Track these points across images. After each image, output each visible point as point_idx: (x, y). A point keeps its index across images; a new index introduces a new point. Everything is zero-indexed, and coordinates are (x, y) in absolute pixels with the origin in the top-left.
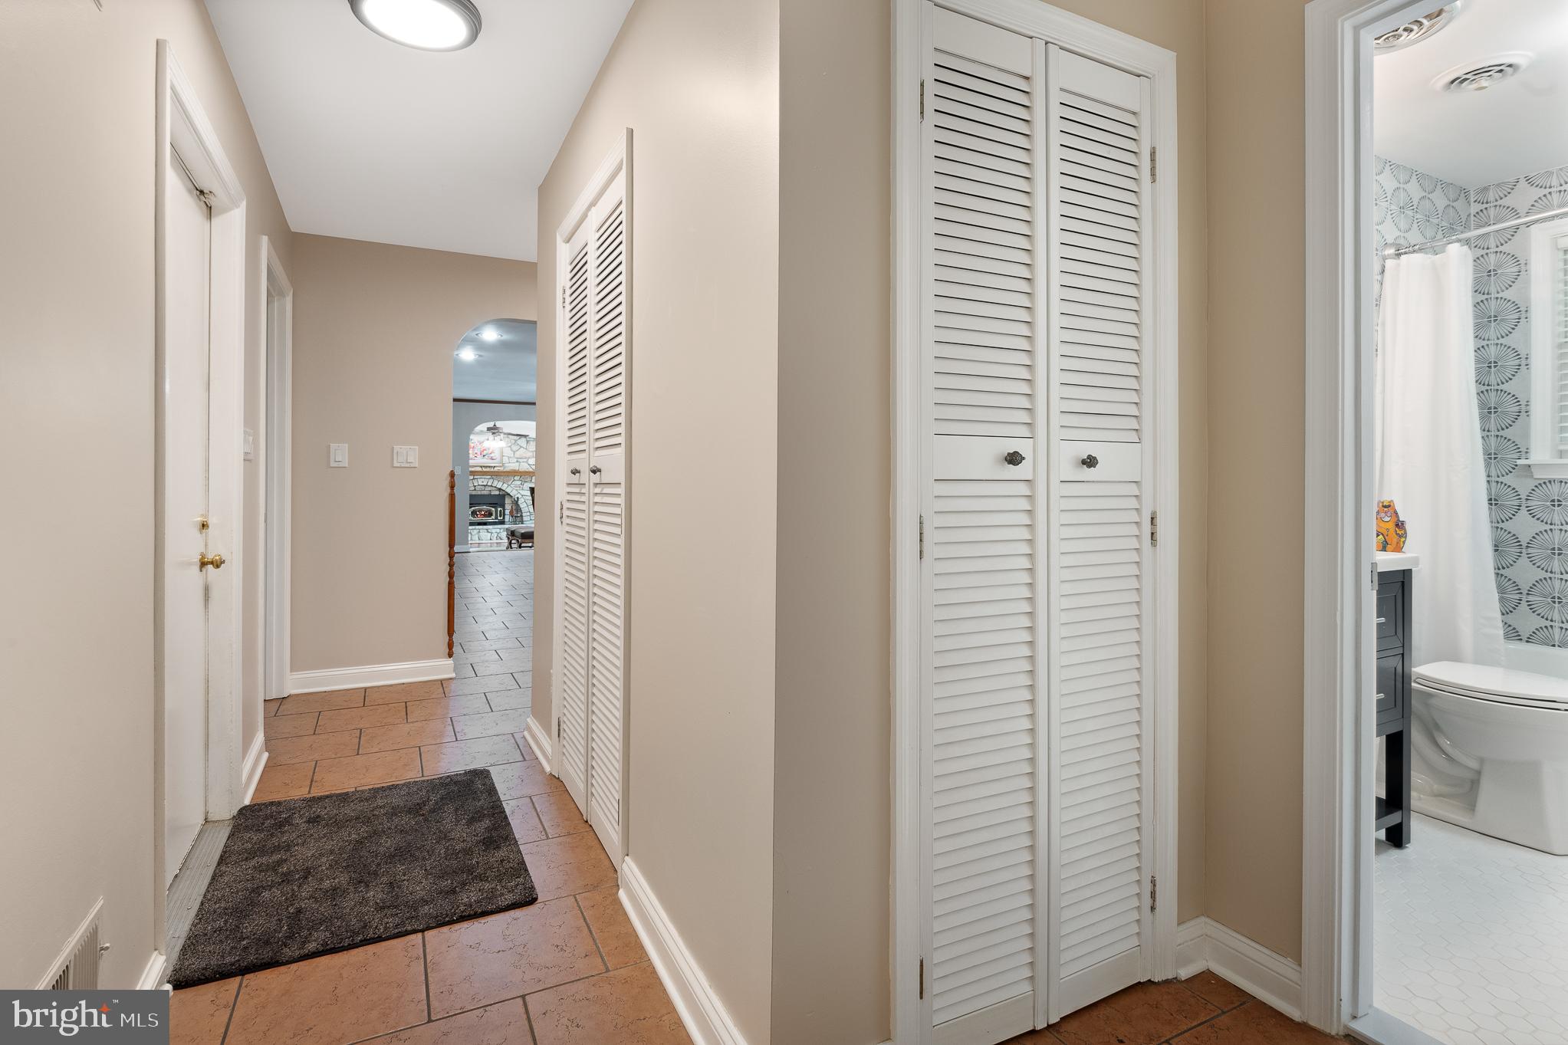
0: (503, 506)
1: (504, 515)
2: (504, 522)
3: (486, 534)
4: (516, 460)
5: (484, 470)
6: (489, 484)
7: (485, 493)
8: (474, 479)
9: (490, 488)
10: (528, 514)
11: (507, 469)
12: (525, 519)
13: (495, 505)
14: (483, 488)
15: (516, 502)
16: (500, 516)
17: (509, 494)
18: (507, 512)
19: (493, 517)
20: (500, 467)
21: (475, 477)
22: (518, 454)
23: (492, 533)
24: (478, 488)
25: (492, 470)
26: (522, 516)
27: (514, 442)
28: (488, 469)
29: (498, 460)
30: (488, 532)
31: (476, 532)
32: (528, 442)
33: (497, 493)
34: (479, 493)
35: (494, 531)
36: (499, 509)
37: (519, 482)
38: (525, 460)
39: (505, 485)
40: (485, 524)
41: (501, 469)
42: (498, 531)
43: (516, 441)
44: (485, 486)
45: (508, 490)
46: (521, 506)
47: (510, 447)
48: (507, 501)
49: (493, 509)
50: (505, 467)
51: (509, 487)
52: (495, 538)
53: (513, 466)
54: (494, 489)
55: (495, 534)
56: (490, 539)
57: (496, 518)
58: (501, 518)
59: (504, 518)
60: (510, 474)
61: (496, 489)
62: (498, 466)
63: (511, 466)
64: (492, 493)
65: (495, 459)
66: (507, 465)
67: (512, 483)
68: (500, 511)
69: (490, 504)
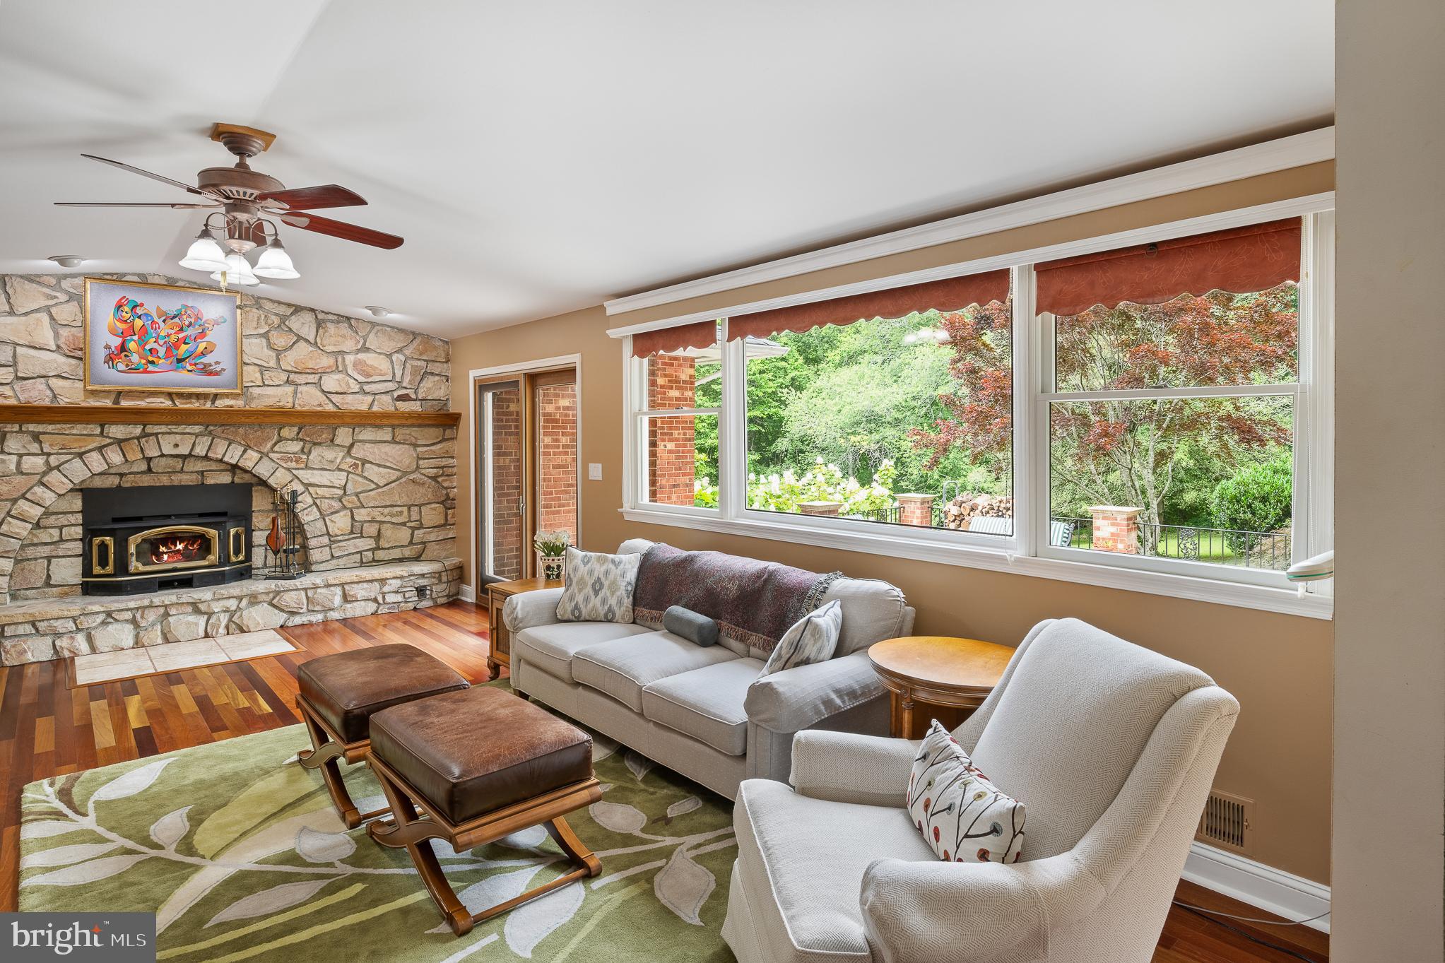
0: (245, 518)
1: (250, 548)
2: (250, 568)
3: (192, 618)
4: (284, 377)
5: (181, 405)
6: (200, 450)
7: (186, 479)
8: (145, 435)
9: (200, 466)
10: (325, 540)
11: (255, 405)
12: (315, 555)
13: (217, 518)
14: (178, 464)
15: (287, 507)
16: (237, 553)
17: (263, 483)
18: (259, 537)
19: (213, 558)
20: (235, 396)
21: (149, 429)
22: (289, 360)
23: (210, 615)
24: (159, 465)
25: (208, 405)
26: (305, 547)
27: (276, 321)
28: (195, 405)
29: (227, 376)
30: (197, 611)
31: (152, 616)
32: (320, 324)
33: (225, 479)
34: (165, 481)
35: (216, 607)
36: (233, 531)
37: (295, 447)
38: (311, 378)
39: (253, 455)
40: (187, 582)
41: (238, 404)
42: (232, 604)
43: (283, 319)
44: (184, 458)
45: (263, 470)
46: (305, 518)
47: (265, 336)
48: (260, 502)
49: (213, 533)
50: (249, 399)
51: (265, 459)
52: (222, 630)
53: (275, 395)
54: (214, 466)
55: (224, 619)
56: (207, 636)
57: (224, 560)
58: (241, 558)
59: (249, 557)
60: (266, 420)
61: (222, 467)
62: (227, 396)
63: (269, 396)
64: (210, 481)
65: (217, 374)
66: (256, 391)
67: (276, 449)
68: (237, 536)
69: (201, 515)
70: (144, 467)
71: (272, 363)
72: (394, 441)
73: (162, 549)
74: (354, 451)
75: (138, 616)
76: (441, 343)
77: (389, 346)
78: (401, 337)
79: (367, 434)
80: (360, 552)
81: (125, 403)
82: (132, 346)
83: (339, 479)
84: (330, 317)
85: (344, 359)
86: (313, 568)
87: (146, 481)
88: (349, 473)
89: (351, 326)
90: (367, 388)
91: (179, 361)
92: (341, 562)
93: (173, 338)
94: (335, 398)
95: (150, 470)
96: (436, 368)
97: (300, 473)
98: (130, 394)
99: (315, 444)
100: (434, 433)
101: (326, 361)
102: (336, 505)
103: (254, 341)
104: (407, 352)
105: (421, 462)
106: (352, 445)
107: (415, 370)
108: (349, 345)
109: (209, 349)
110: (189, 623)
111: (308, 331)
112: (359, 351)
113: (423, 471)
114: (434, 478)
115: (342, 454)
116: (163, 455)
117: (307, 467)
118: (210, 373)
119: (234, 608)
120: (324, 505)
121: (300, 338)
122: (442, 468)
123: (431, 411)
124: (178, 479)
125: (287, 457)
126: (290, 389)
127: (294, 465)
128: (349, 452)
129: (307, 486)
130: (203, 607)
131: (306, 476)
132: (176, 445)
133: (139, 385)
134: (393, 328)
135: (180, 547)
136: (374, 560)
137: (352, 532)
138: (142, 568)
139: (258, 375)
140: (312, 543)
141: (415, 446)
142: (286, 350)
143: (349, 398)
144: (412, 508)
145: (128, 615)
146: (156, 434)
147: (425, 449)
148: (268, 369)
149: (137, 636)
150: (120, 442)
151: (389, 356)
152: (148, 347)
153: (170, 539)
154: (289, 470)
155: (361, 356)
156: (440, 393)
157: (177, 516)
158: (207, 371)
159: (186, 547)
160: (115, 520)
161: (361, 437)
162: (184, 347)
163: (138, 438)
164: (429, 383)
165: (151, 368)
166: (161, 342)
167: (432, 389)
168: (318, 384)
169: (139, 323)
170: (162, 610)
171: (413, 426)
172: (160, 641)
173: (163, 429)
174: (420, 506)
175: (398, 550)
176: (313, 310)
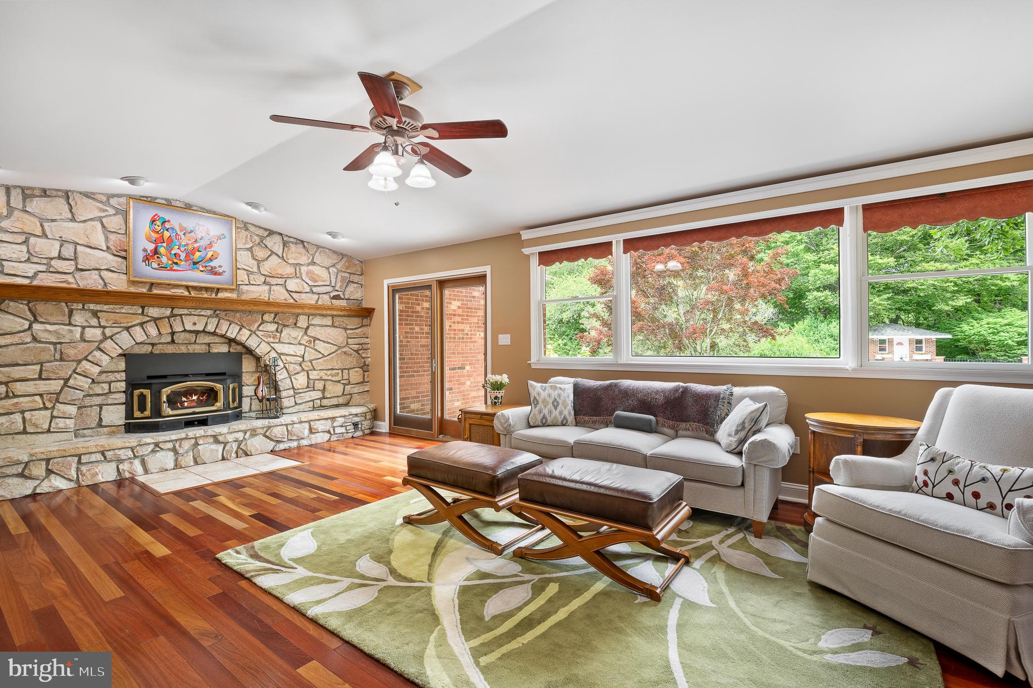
0: (237, 377)
1: (242, 398)
2: (241, 412)
3: (214, 447)
4: (263, 279)
5: (196, 295)
6: (211, 328)
7: (198, 349)
8: (173, 315)
9: (208, 339)
10: (291, 392)
11: (245, 297)
12: (286, 403)
13: (221, 376)
14: (192, 337)
15: (266, 371)
16: (234, 401)
17: (251, 352)
19: (219, 404)
20: (232, 290)
21: (176, 311)
22: (266, 267)
23: (225, 444)
24: (180, 338)
25: (213, 296)
26: (279, 397)
27: (257, 240)
28: (205, 295)
29: (226, 277)
30: (217, 441)
31: (187, 445)
32: (285, 244)
33: (224, 349)
34: (183, 349)
35: (230, 438)
36: (231, 386)
37: (272, 327)
38: (280, 281)
39: (246, 333)
40: (203, 422)
41: (233, 296)
42: (240, 436)
43: (262, 239)
44: (197, 333)
45: (252, 343)
46: (278, 377)
47: (250, 249)
48: (248, 365)
49: (219, 387)
50: (240, 293)
51: (254, 335)
52: (234, 455)
53: (257, 291)
54: (217, 340)
55: (235, 446)
56: (223, 459)
57: (227, 406)
58: (236, 404)
59: (240, 405)
60: (255, 308)
61: (223, 340)
62: (226, 290)
63: (253, 292)
64: (215, 350)
65: (220, 274)
66: (245, 288)
67: (260, 328)
68: (234, 389)
69: (207, 375)
70: (170, 339)
71: (255, 269)
72: (333, 326)
73: (184, 399)
74: (309, 332)
75: (177, 446)
76: (358, 262)
77: (328, 262)
78: (335, 256)
79: (317, 321)
80: (313, 401)
81: (155, 291)
82: (162, 250)
83: (300, 350)
84: (291, 240)
85: (300, 269)
86: (284, 411)
87: (170, 349)
88: (306, 346)
89: (304, 247)
90: (315, 289)
91: (195, 263)
92: (302, 407)
93: (190, 247)
94: (294, 295)
95: (173, 341)
96: (355, 278)
97: (275, 346)
98: (159, 285)
99: (285, 326)
100: (356, 321)
101: (289, 270)
102: (299, 368)
103: (243, 252)
104: (338, 267)
105: (349, 340)
106: (308, 327)
107: (343, 279)
108: (304, 260)
109: (215, 256)
110: (212, 450)
111: (278, 249)
112: (309, 264)
113: (351, 346)
114: (357, 351)
115: (301, 334)
116: (185, 330)
117: (280, 342)
118: (216, 274)
119: (241, 439)
120: (291, 368)
121: (273, 253)
122: (362, 344)
123: (353, 307)
124: (194, 349)
125: (268, 334)
126: (267, 288)
127: (271, 340)
128: (306, 333)
129: (280, 354)
130: (221, 438)
131: (280, 348)
132: (195, 324)
133: (167, 279)
134: (330, 250)
135: (195, 398)
136: (321, 406)
137: (308, 387)
138: (171, 412)
139: (246, 277)
140: (284, 394)
141: (346, 329)
142: (263, 261)
143: (304, 296)
144: (344, 371)
145: (170, 445)
146: (181, 315)
147: (352, 331)
148: (252, 273)
149: (176, 460)
150: (155, 320)
151: (328, 268)
152: (173, 252)
153: (188, 392)
154: (268, 343)
155: (311, 267)
156: (358, 295)
157: (194, 375)
158: (213, 272)
159: (198, 398)
160: (149, 377)
161: (313, 322)
162: (198, 254)
163: (168, 318)
164: (351, 288)
165: (175, 267)
166: (182, 249)
167: (353, 292)
168: (284, 285)
169: (167, 234)
170: (193, 441)
171: (344, 316)
172: (192, 463)
173: (185, 311)
174: (349, 369)
175: (336, 399)
176: (281, 234)
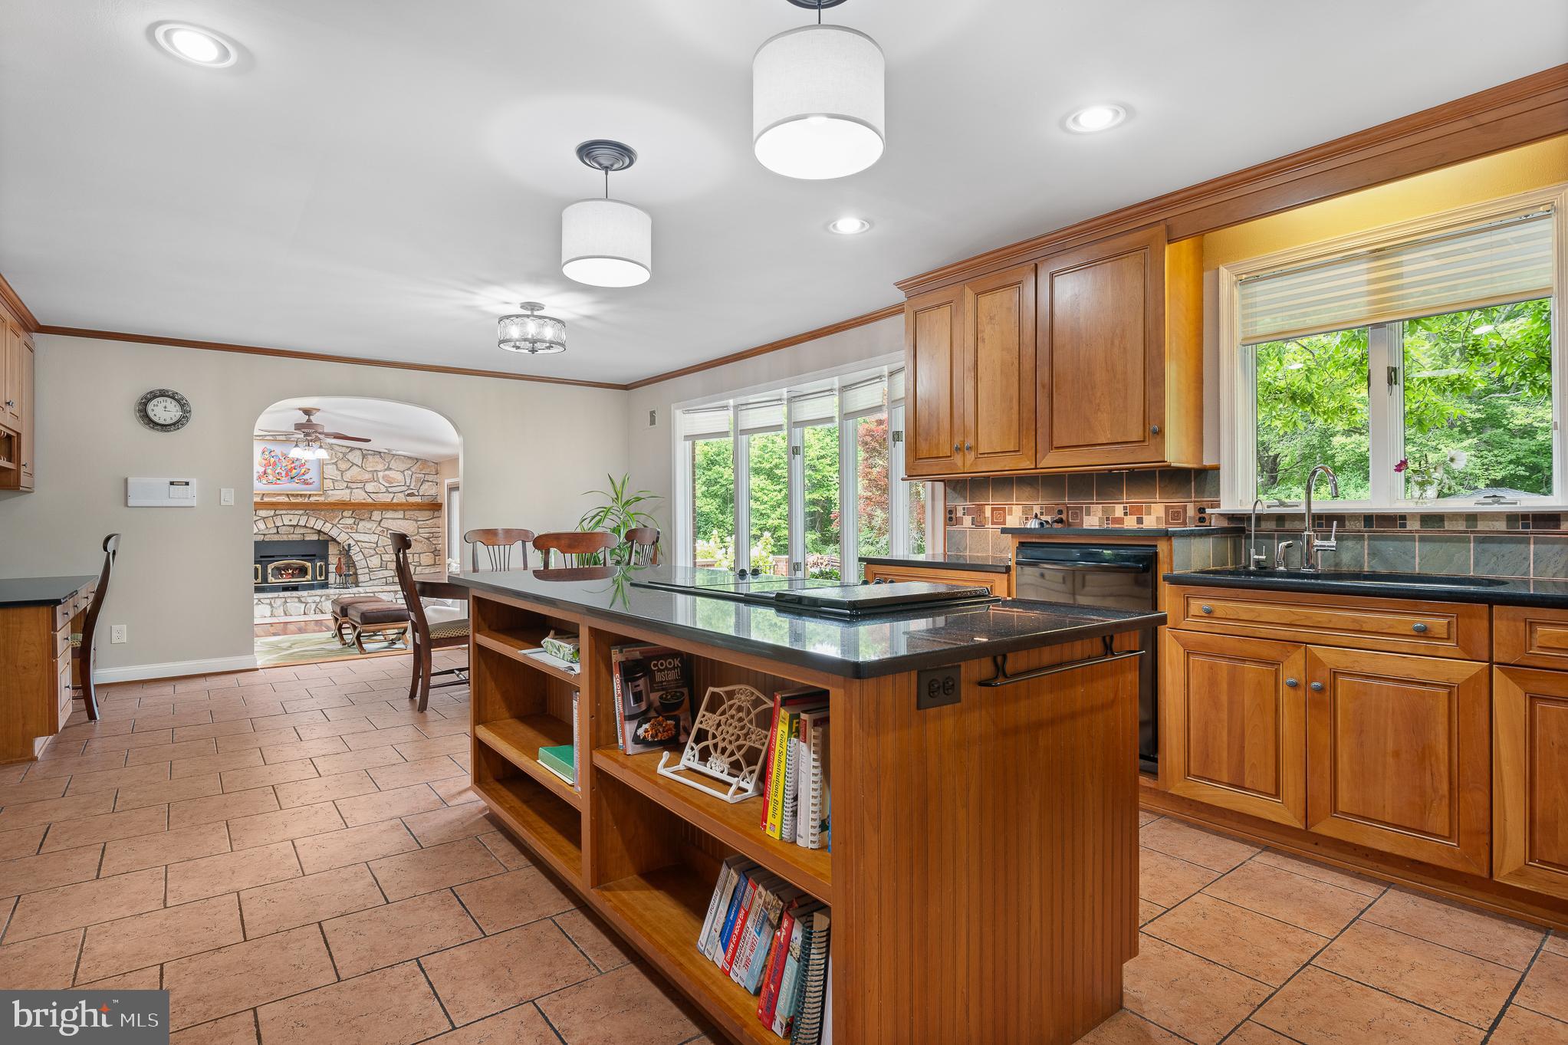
0: (325, 557)
1: (327, 573)
2: (327, 583)
3: (298, 605)
4: (345, 485)
5: (293, 500)
6: (302, 523)
7: (296, 537)
8: (276, 515)
9: (302, 531)
10: (367, 570)
11: (331, 500)
12: (361, 578)
13: (311, 557)
14: (291, 530)
15: (346, 552)
16: (321, 575)
17: (334, 540)
18: (332, 568)
19: (309, 577)
20: (320, 495)
21: (277, 512)
22: (348, 476)
23: (306, 603)
24: (282, 530)
25: (306, 500)
26: (356, 574)
27: (341, 456)
28: (299, 500)
29: (316, 485)
30: (300, 601)
31: (279, 602)
32: (364, 456)
33: (315, 537)
34: (285, 538)
35: (310, 600)
36: (318, 564)
37: (351, 521)
38: (359, 485)
39: (328, 526)
40: (295, 588)
41: (321, 499)
42: (317, 599)
43: (345, 455)
44: (294, 526)
45: (334, 533)
46: (355, 558)
47: (335, 463)
48: (333, 550)
49: (309, 564)
50: (327, 496)
51: (335, 527)
52: (312, 612)
53: (340, 495)
54: (309, 531)
55: (313, 606)
56: (305, 614)
57: (314, 578)
58: (323, 578)
59: (327, 578)
60: (336, 507)
61: (314, 531)
62: (316, 495)
63: (337, 495)
64: (307, 539)
65: (311, 484)
66: (330, 492)
67: (340, 522)
68: (321, 567)
69: (303, 556)
70: (275, 531)
71: (339, 478)
72: (404, 519)
73: (283, 572)
74: (382, 524)
75: (273, 601)
76: (433, 464)
77: (402, 467)
78: (410, 461)
79: (389, 514)
80: (386, 578)
81: (266, 499)
82: (269, 471)
83: (374, 538)
84: (370, 452)
85: (377, 475)
86: (360, 585)
87: (276, 538)
88: (379, 535)
89: (381, 457)
90: (390, 490)
91: (292, 478)
92: (376, 582)
93: (289, 467)
94: (372, 495)
95: (278, 532)
96: (430, 478)
97: (353, 535)
98: (269, 495)
99: (361, 520)
100: (427, 514)
101: (368, 476)
102: (373, 552)
103: (329, 466)
104: (413, 470)
105: (420, 530)
106: (381, 520)
107: (417, 480)
108: (380, 467)
109: (307, 471)
110: (296, 607)
111: (358, 460)
112: (386, 470)
113: (421, 535)
114: (428, 539)
115: (375, 525)
116: (284, 525)
117: (357, 532)
118: (307, 484)
119: (318, 601)
120: (366, 552)
121: (353, 464)
122: (432, 533)
123: (427, 501)
124: (292, 537)
125: (347, 526)
126: (348, 491)
127: (350, 530)
128: (379, 524)
129: (357, 541)
130: (303, 600)
131: (356, 536)
132: (291, 520)
133: (273, 490)
134: (405, 456)
135: (290, 571)
136: (393, 582)
137: (381, 567)
138: (274, 580)
139: (332, 484)
140: (359, 572)
141: (417, 521)
142: (346, 471)
143: (380, 495)
145: (268, 601)
146: (281, 515)
147: (422, 522)
148: (337, 481)
149: (272, 611)
150: (264, 518)
151: (403, 472)
152: (277, 472)
153: (286, 568)
154: (347, 533)
155: (387, 472)
156: (433, 492)
157: (291, 556)
158: (306, 482)
159: (293, 572)
160: (261, 557)
161: (385, 516)
162: (294, 471)
163: (272, 517)
164: (426, 486)
165: (278, 482)
166: (283, 469)
167: (428, 490)
168: (363, 488)
169: (272, 460)
170: (284, 600)
171: (415, 510)
172: (282, 614)
173: (284, 512)
174: (420, 554)
176: (360, 449)
